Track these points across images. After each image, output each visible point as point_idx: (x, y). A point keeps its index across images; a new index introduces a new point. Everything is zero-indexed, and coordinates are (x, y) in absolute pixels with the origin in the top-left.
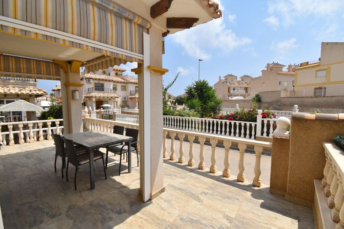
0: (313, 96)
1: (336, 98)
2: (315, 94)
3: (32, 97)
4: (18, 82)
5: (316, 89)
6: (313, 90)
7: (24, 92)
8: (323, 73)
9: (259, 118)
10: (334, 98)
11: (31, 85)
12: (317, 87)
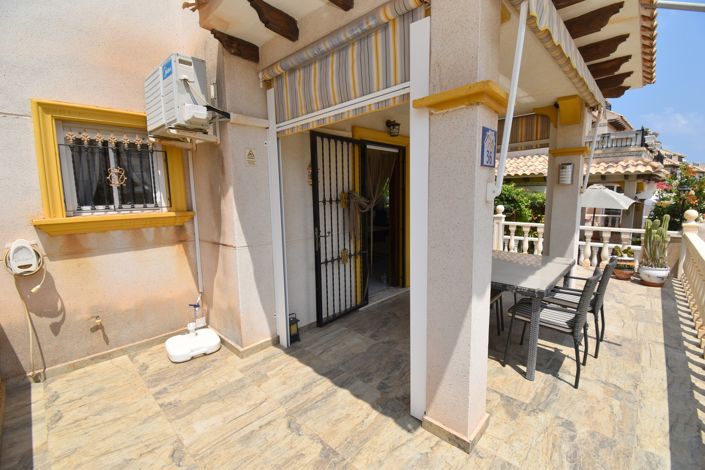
3: (630, 179)
4: (608, 151)
7: (612, 171)
11: (631, 154)
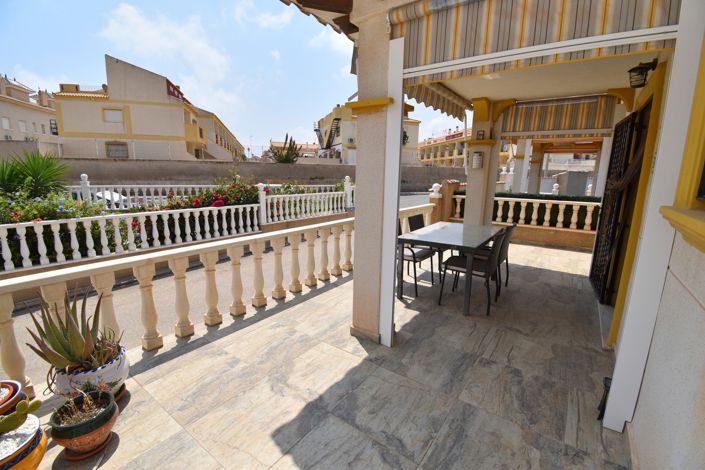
0: (105, 157)
1: (158, 164)
2: (108, 155)
5: (108, 144)
6: (104, 147)
8: (117, 116)
9: (262, 196)
10: (155, 163)
12: (111, 140)
